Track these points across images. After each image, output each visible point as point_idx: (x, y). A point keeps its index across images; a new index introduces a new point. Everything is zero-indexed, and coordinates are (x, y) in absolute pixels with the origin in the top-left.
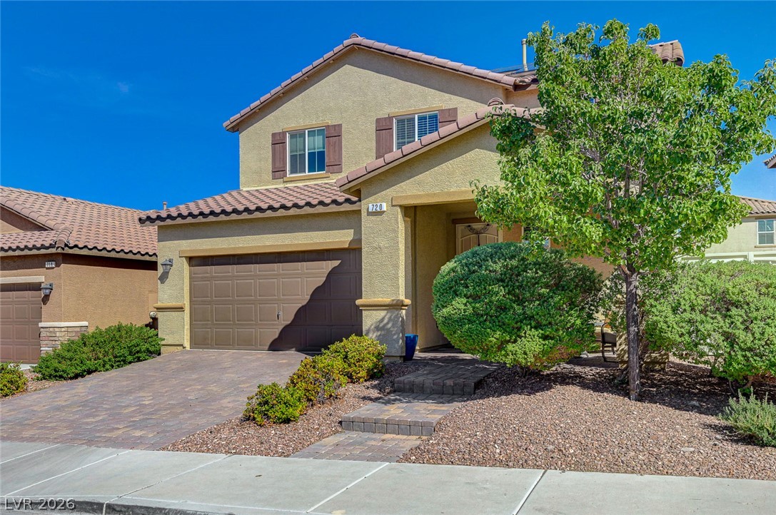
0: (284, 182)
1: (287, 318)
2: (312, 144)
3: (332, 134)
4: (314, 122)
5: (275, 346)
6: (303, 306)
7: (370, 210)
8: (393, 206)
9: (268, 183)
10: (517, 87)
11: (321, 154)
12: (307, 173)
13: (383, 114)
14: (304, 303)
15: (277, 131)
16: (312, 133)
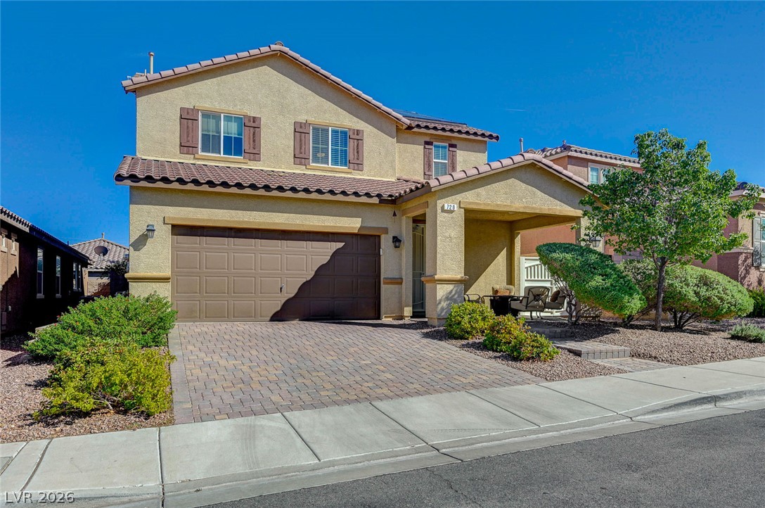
0: (195, 158)
1: (291, 292)
2: (227, 128)
3: (251, 125)
4: (231, 109)
5: (278, 317)
6: (307, 281)
7: (446, 208)
8: (460, 207)
9: (174, 156)
10: (410, 128)
11: (238, 141)
12: (222, 155)
13: (302, 118)
14: (309, 279)
15: (187, 106)
16: (228, 119)
